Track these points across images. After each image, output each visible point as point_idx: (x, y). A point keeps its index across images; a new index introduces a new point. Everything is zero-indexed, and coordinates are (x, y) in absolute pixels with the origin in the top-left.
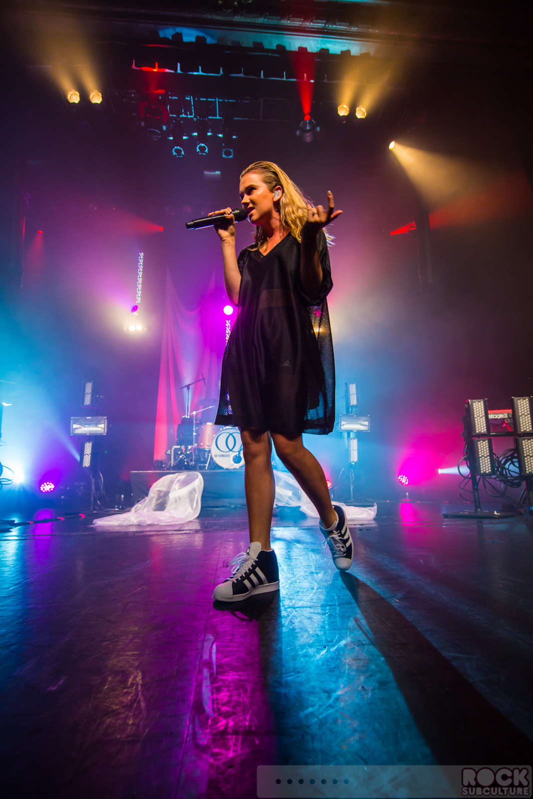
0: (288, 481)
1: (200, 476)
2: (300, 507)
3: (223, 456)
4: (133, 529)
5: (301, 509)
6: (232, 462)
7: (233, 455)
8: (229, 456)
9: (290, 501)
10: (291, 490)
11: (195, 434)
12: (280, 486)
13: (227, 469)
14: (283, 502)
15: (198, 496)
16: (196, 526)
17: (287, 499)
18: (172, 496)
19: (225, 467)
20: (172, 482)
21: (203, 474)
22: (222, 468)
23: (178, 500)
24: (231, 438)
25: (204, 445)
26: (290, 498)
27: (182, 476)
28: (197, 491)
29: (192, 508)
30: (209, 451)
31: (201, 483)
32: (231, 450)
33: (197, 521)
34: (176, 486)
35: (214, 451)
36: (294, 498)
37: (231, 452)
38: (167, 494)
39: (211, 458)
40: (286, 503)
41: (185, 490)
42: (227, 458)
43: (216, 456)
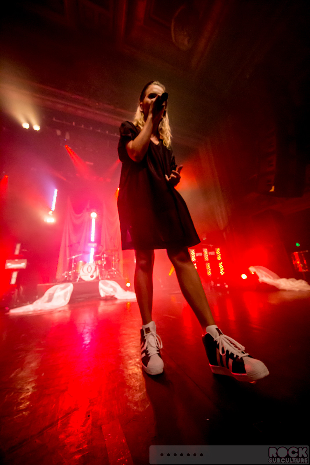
1: (72, 285)
3: (85, 275)
4: (30, 313)
6: (90, 278)
7: (90, 275)
8: (88, 275)
11: (73, 266)
12: (108, 287)
13: (87, 281)
16: (67, 308)
18: (56, 295)
20: (57, 289)
21: (74, 285)
22: (84, 281)
23: (59, 297)
25: (78, 271)
27: (62, 286)
28: (69, 292)
29: (65, 299)
30: (80, 273)
31: (72, 288)
34: (58, 290)
35: (82, 273)
37: (89, 273)
38: (53, 294)
39: (80, 276)
41: (63, 292)
43: (82, 275)
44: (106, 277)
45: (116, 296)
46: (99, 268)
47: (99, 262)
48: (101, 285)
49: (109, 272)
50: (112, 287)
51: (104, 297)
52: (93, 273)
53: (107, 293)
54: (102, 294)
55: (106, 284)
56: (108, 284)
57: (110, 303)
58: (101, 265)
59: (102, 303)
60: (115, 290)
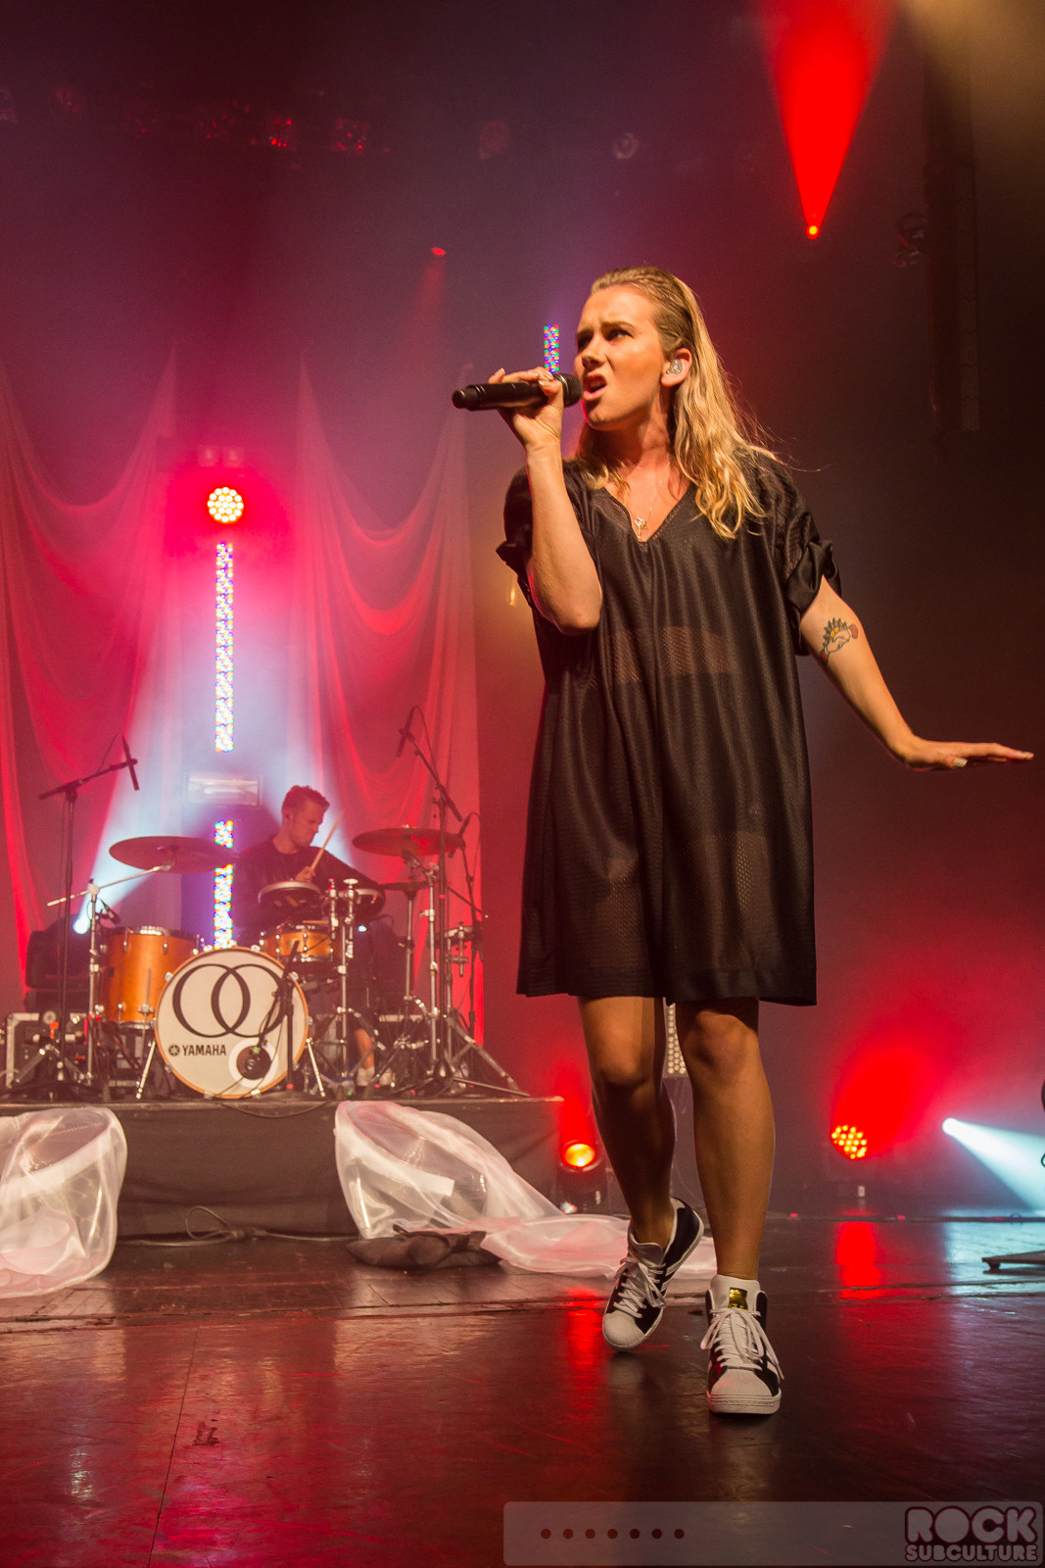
0: (438, 1142)
1: (115, 1123)
2: (482, 1234)
3: (200, 1049)
5: (484, 1244)
6: (237, 1075)
7: (236, 1046)
8: (223, 1051)
9: (445, 1213)
10: (449, 1174)
11: (94, 968)
12: (412, 1161)
13: (216, 1099)
14: (422, 1217)
15: (106, 1196)
16: (101, 1305)
17: (435, 1206)
18: (9, 1195)
19: (210, 1090)
20: (5, 1144)
21: (124, 1118)
22: (196, 1095)
24: (231, 985)
25: (130, 1010)
26: (446, 1203)
27: (46, 1123)
28: (103, 1177)
29: (85, 1236)
30: (151, 1034)
31: (116, 1149)
32: (230, 1030)
33: (102, 1285)
34: (22, 1160)
35: (169, 1032)
36: (460, 1202)
37: (230, 1035)
39: (158, 1058)
40: (433, 1221)
41: (56, 1176)
42: (215, 1058)
43: (174, 1050)
44: (365, 1075)
45: (497, 1241)
46: (308, 995)
47: (303, 941)
48: (351, 1141)
49: (389, 1033)
50: (440, 1160)
51: (380, 1242)
52: (262, 1037)
53: (402, 1210)
54: (370, 1218)
55: (393, 1139)
56: (410, 1133)
57: (443, 1295)
58: (322, 969)
59: (369, 1291)
60: (471, 1193)
